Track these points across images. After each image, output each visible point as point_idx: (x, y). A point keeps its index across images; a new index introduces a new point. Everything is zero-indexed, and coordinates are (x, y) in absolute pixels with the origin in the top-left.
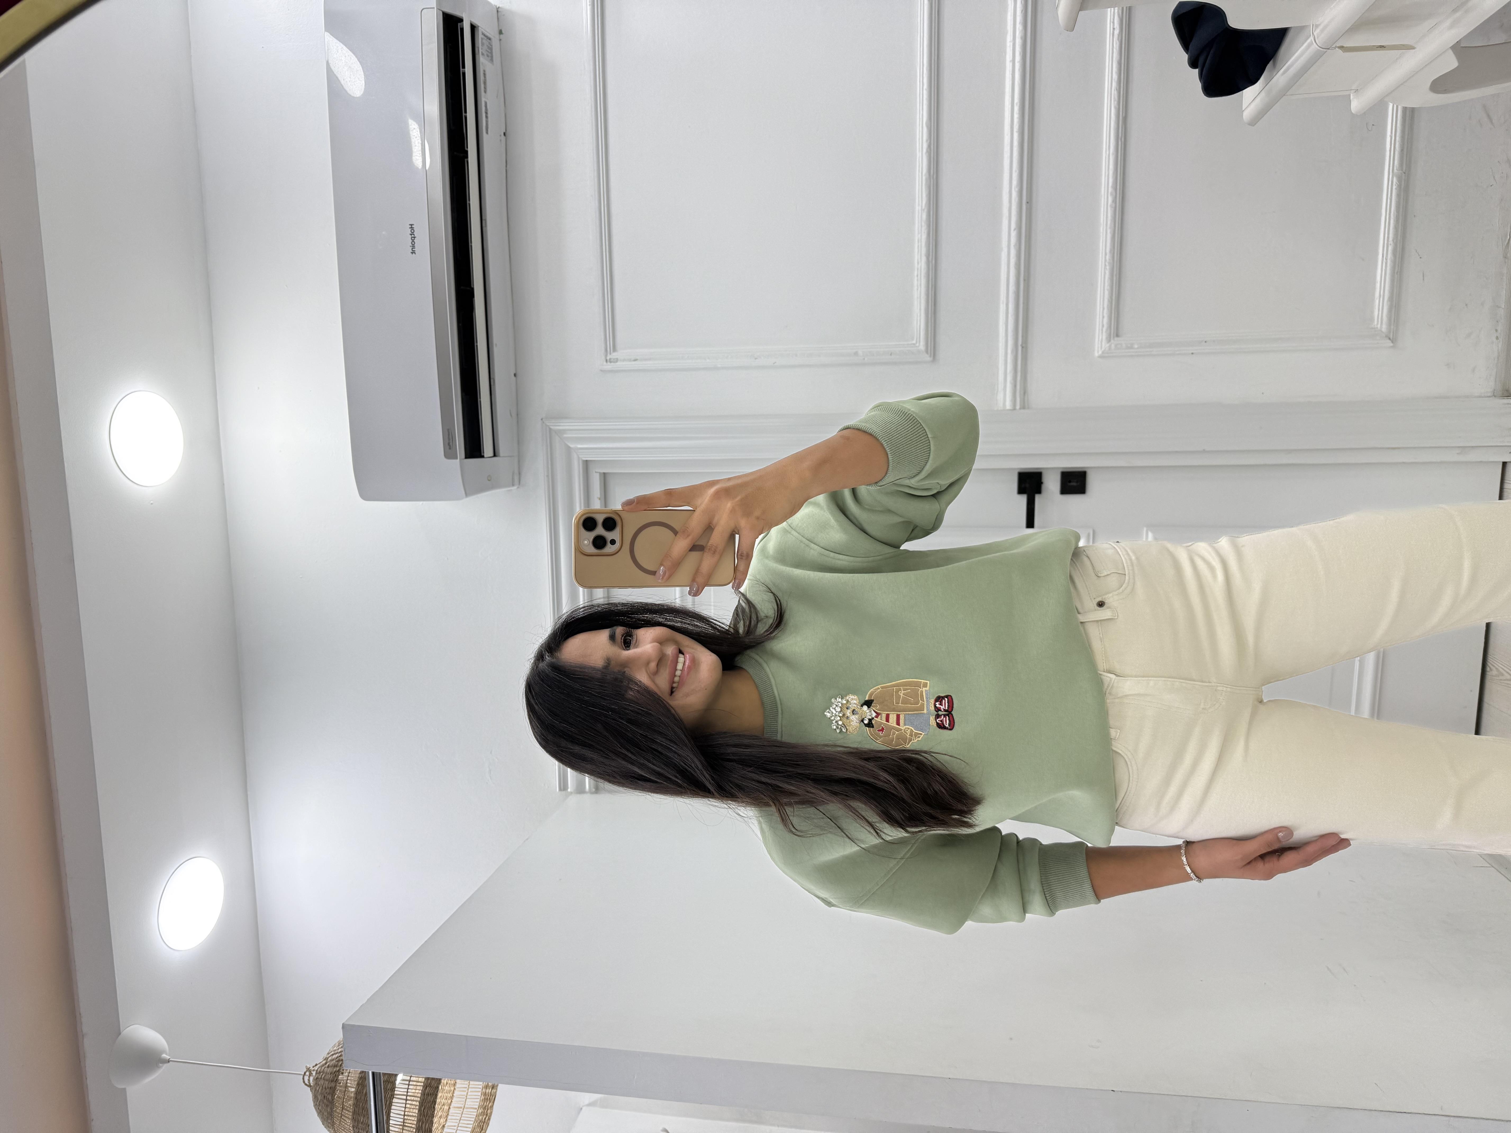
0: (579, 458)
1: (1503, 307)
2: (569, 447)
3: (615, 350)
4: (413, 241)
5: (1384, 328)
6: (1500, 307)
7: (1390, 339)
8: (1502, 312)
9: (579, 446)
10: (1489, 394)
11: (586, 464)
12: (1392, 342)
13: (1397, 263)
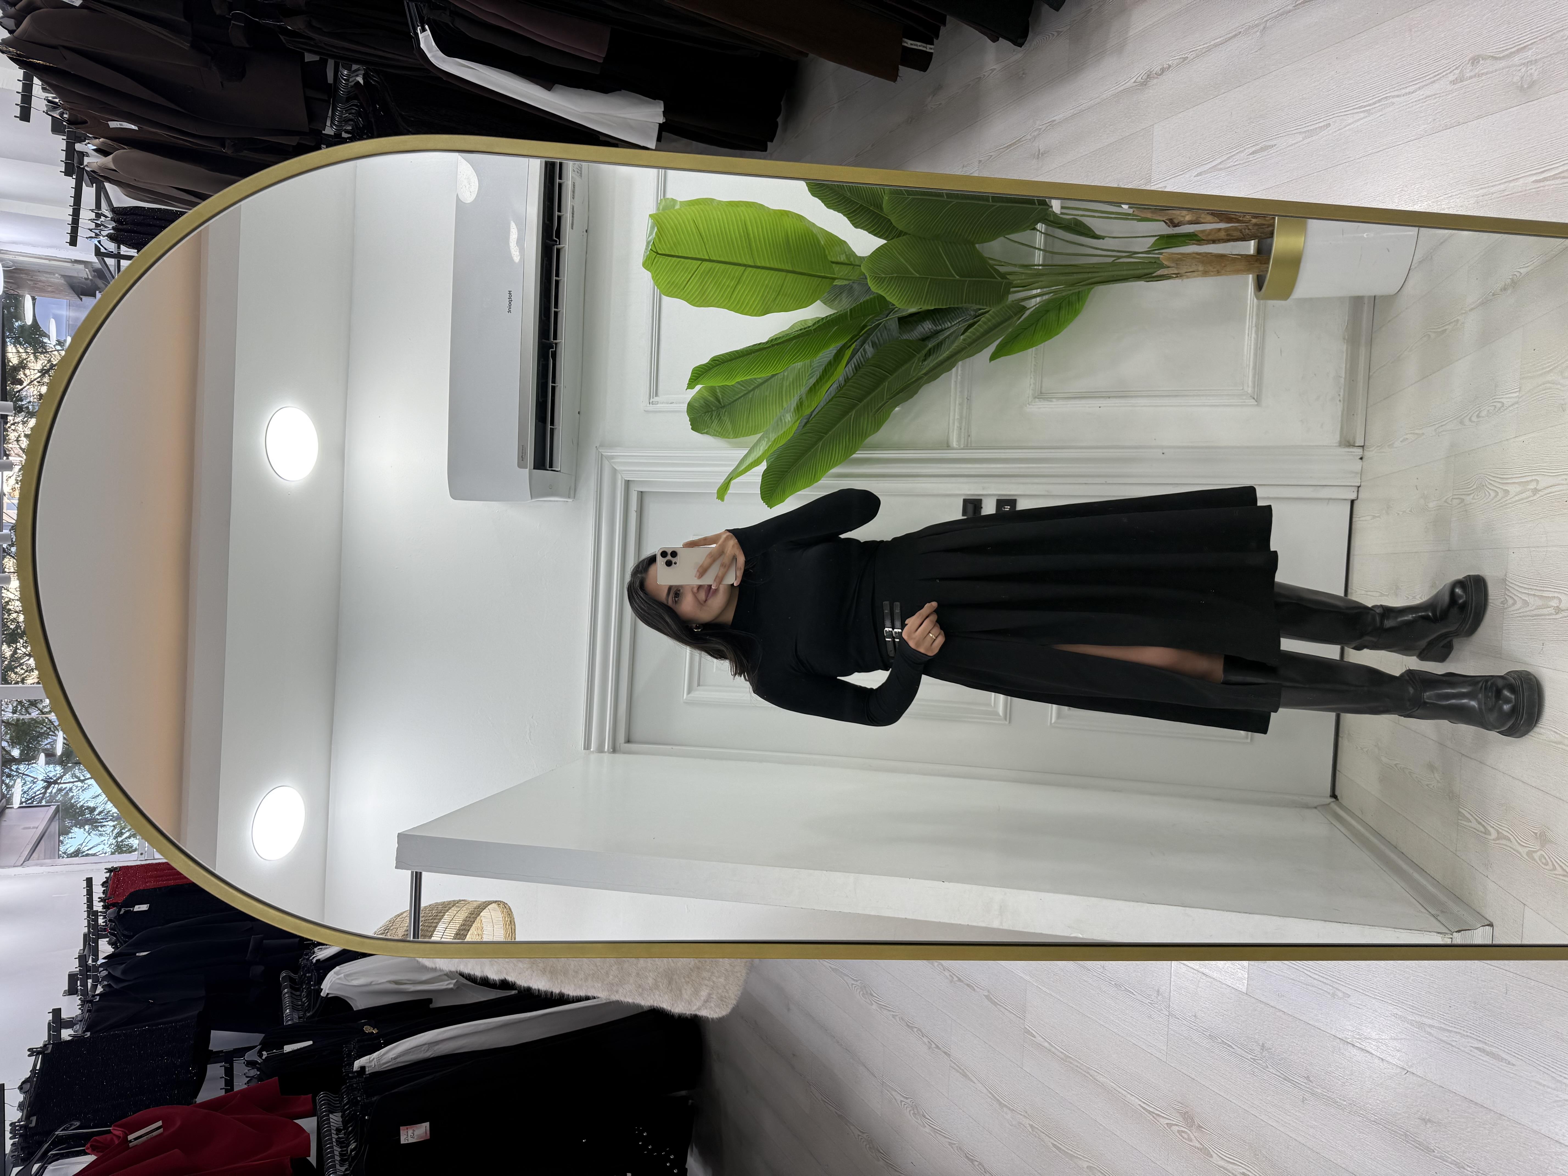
0: (622, 477)
1: (1344, 376)
2: (616, 469)
3: (657, 395)
4: (510, 303)
5: (1250, 390)
6: (1341, 377)
7: (1254, 398)
8: (1342, 380)
9: (623, 468)
10: (1335, 445)
11: (628, 483)
12: (1256, 401)
13: (1259, 342)
